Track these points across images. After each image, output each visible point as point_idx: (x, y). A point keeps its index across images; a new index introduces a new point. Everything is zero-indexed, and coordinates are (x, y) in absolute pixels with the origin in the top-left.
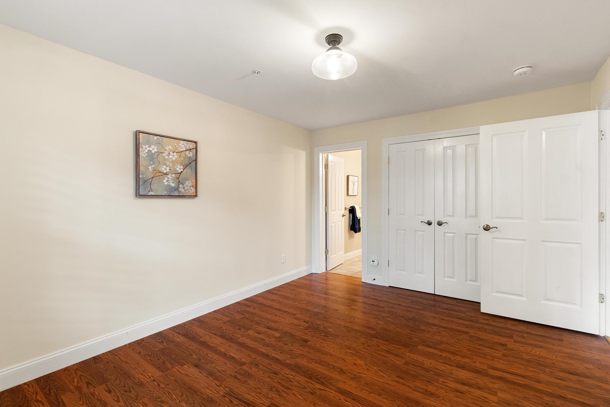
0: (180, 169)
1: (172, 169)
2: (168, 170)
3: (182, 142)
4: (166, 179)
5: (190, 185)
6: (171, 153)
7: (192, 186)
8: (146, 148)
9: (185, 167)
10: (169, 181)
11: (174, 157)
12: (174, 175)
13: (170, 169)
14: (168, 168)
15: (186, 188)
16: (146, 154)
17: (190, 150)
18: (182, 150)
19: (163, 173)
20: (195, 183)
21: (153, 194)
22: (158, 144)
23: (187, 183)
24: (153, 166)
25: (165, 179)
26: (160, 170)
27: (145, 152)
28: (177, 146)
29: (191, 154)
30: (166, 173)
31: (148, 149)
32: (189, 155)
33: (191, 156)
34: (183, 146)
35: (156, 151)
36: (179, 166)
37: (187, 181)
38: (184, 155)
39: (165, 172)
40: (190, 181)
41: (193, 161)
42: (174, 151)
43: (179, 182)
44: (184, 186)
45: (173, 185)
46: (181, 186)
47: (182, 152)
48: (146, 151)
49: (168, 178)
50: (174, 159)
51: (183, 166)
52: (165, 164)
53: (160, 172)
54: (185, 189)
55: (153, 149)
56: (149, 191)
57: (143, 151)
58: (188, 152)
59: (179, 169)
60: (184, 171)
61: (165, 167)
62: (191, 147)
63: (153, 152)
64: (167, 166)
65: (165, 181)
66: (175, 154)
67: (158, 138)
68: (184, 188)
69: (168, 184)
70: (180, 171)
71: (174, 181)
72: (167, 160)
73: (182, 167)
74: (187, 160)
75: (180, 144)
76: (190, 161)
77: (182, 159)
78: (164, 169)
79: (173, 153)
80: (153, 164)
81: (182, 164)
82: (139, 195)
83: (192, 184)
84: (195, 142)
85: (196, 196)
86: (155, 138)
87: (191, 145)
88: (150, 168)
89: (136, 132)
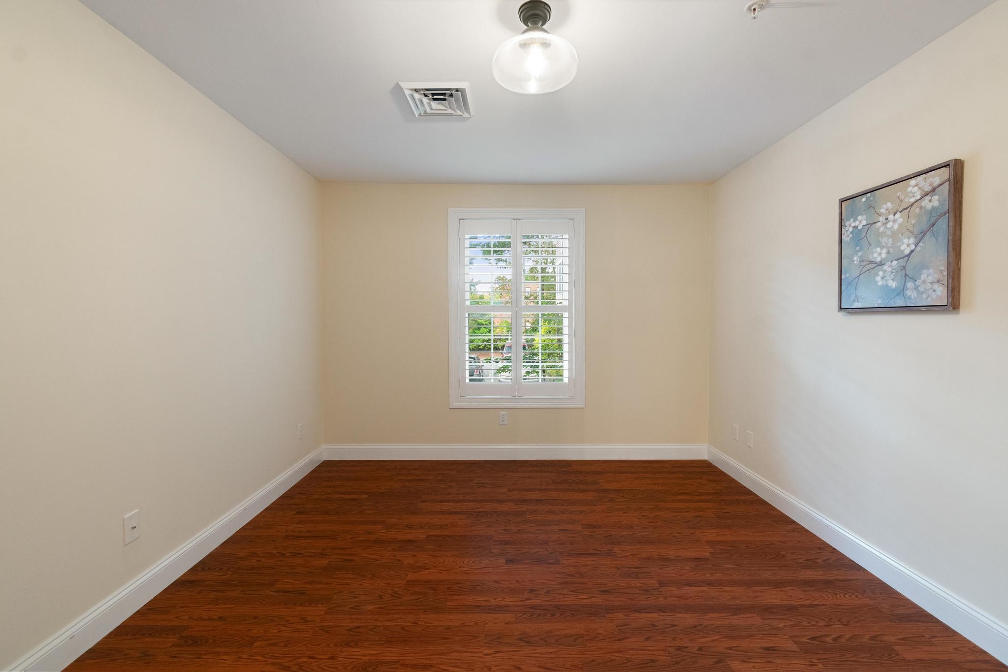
0: (908, 245)
1: (891, 250)
2: (884, 254)
3: (913, 182)
4: (881, 273)
5: (931, 279)
6: (891, 217)
7: (938, 281)
8: (850, 225)
9: (920, 237)
10: (887, 277)
11: (897, 222)
12: (896, 261)
13: (888, 252)
14: (884, 251)
15: (921, 289)
16: (851, 236)
17: (934, 190)
18: (912, 200)
19: (876, 263)
20: (946, 273)
21: (859, 305)
22: (868, 207)
23: (923, 277)
24: (860, 254)
25: (878, 275)
26: (871, 258)
27: (849, 233)
28: (902, 197)
29: (934, 201)
30: (881, 261)
31: (853, 225)
32: (929, 206)
33: (936, 204)
34: (915, 190)
35: (864, 223)
36: (906, 241)
37: (925, 271)
38: (917, 210)
39: (879, 259)
40: (931, 271)
41: (940, 216)
42: (895, 211)
43: (906, 275)
44: (918, 284)
45: (893, 284)
46: (910, 285)
47: (912, 205)
48: (851, 229)
49: (885, 271)
50: (896, 227)
51: (916, 237)
52: (880, 245)
53: (871, 262)
54: (918, 292)
55: (860, 222)
56: (854, 301)
57: (847, 231)
58: (928, 198)
59: (906, 245)
60: (918, 249)
61: (878, 249)
62: (941, 180)
63: (860, 228)
64: (882, 248)
65: (878, 278)
66: (898, 215)
67: (868, 198)
68: (916, 288)
69: (885, 284)
70: (907, 252)
71: (895, 276)
72: (883, 235)
73: (912, 240)
74: (925, 219)
75: (909, 189)
76: (933, 219)
77: (913, 221)
78: (878, 254)
79: (894, 215)
80: (859, 251)
81: (912, 233)
82: (841, 308)
83: (937, 276)
84: (946, 165)
85: (953, 304)
86: (864, 200)
87: (936, 178)
88: (855, 258)
89: (842, 201)
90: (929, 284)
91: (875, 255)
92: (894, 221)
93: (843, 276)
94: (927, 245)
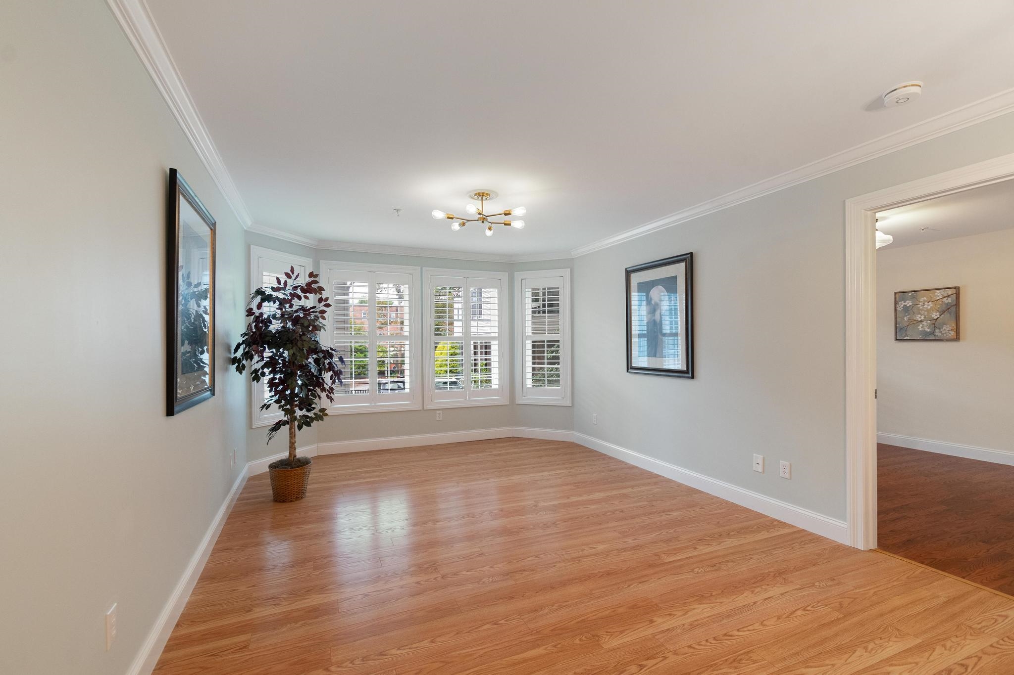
1: (927, 316)
2: (923, 318)
3: (938, 291)
4: (921, 325)
6: (926, 303)
7: (951, 330)
8: (902, 304)
9: (942, 313)
10: (925, 327)
12: (929, 321)
13: (925, 317)
15: (943, 332)
16: (902, 308)
17: (949, 296)
18: (938, 298)
19: (918, 321)
20: (955, 327)
21: (908, 338)
22: (913, 298)
23: (944, 328)
24: (908, 316)
26: (915, 319)
28: (932, 296)
31: (904, 304)
32: (947, 302)
33: (950, 301)
34: (939, 295)
35: (910, 304)
36: (935, 313)
37: (945, 325)
38: (940, 303)
39: (920, 320)
40: (948, 326)
41: (952, 306)
43: (935, 327)
44: (941, 330)
45: (929, 330)
46: (937, 330)
47: (938, 300)
48: (902, 306)
49: (923, 325)
50: (929, 307)
51: (940, 313)
52: (920, 314)
54: (941, 333)
55: (908, 303)
56: (905, 336)
57: (900, 306)
58: (946, 298)
59: (935, 315)
60: (941, 317)
61: (919, 316)
62: (950, 293)
63: (908, 305)
64: (922, 315)
65: (920, 327)
66: (930, 303)
67: (912, 294)
69: (923, 329)
70: (936, 318)
71: (929, 327)
72: (922, 310)
73: (938, 314)
74: (944, 306)
75: (936, 294)
76: (948, 307)
77: (938, 307)
78: (918, 318)
79: (928, 302)
80: (908, 315)
81: (938, 310)
82: (896, 339)
83: (951, 328)
84: (955, 288)
85: (957, 339)
86: (910, 294)
87: (950, 292)
88: (905, 318)
89: (896, 293)
90: (947, 330)
92: (928, 305)
93: (897, 325)
94: (946, 316)
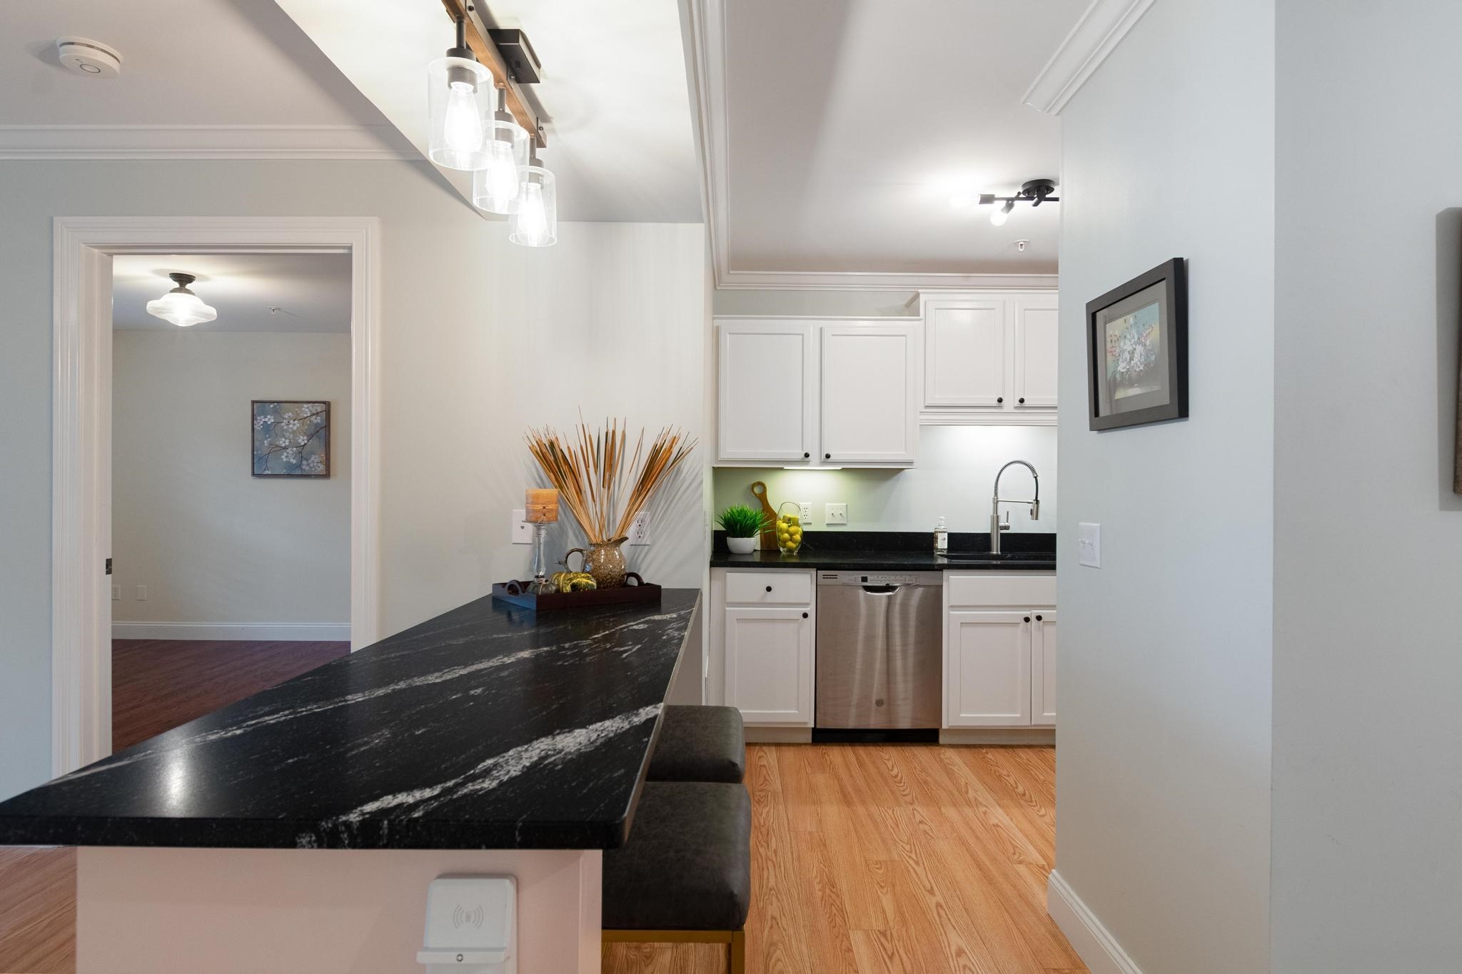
0: (303, 440)
1: (292, 441)
2: (287, 443)
3: (305, 406)
4: (285, 454)
5: (316, 460)
6: (292, 422)
7: (321, 462)
8: (261, 420)
9: (310, 437)
10: (289, 457)
11: (295, 425)
12: (296, 448)
13: (290, 442)
14: (287, 441)
15: (311, 465)
16: (262, 427)
17: (318, 413)
18: (305, 416)
19: (281, 447)
20: (325, 458)
21: (269, 473)
22: (276, 412)
23: (312, 459)
24: (269, 440)
25: (283, 455)
26: (277, 443)
27: (260, 424)
28: (299, 412)
29: (318, 420)
30: (285, 447)
31: (264, 420)
32: (315, 421)
33: (319, 421)
34: (306, 410)
35: (273, 421)
36: (302, 437)
37: (312, 456)
38: (308, 422)
39: (283, 445)
40: (317, 456)
41: (321, 428)
42: (293, 418)
43: (302, 457)
44: (309, 462)
45: (294, 462)
46: (304, 462)
47: (305, 418)
48: (262, 423)
49: (288, 453)
50: (295, 428)
51: (308, 437)
52: (284, 436)
53: (277, 446)
54: (310, 467)
55: (269, 419)
56: (265, 469)
57: (258, 423)
58: (314, 417)
59: (302, 440)
60: (309, 443)
61: (283, 439)
62: (319, 410)
63: (269, 423)
64: (286, 439)
65: (284, 457)
66: (296, 422)
67: (275, 406)
68: (308, 465)
69: (288, 460)
70: (303, 444)
71: (295, 456)
72: (286, 431)
73: (305, 438)
74: (313, 428)
75: (303, 409)
76: (317, 429)
77: (306, 428)
78: (283, 442)
79: (294, 421)
80: (269, 438)
81: (305, 433)
82: (253, 474)
83: (320, 459)
84: (324, 403)
85: (327, 475)
86: (272, 406)
87: (319, 408)
88: (265, 442)
89: (253, 402)
90: (316, 463)
91: (281, 442)
92: (294, 425)
93: (255, 453)
94: (314, 441)
